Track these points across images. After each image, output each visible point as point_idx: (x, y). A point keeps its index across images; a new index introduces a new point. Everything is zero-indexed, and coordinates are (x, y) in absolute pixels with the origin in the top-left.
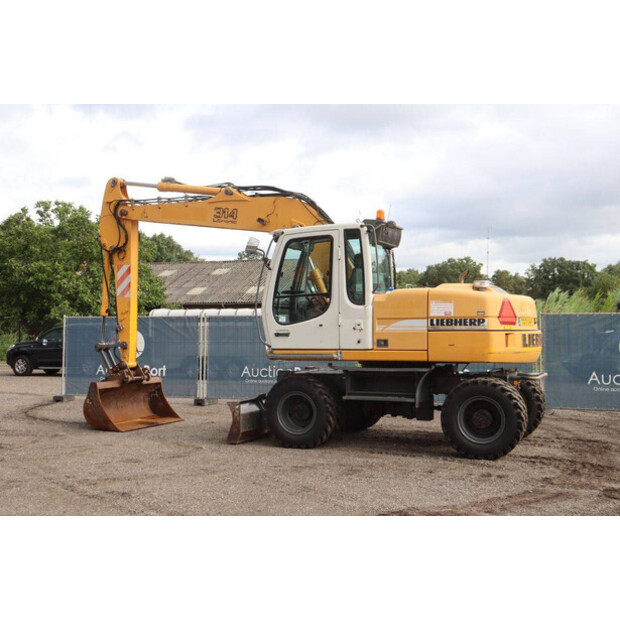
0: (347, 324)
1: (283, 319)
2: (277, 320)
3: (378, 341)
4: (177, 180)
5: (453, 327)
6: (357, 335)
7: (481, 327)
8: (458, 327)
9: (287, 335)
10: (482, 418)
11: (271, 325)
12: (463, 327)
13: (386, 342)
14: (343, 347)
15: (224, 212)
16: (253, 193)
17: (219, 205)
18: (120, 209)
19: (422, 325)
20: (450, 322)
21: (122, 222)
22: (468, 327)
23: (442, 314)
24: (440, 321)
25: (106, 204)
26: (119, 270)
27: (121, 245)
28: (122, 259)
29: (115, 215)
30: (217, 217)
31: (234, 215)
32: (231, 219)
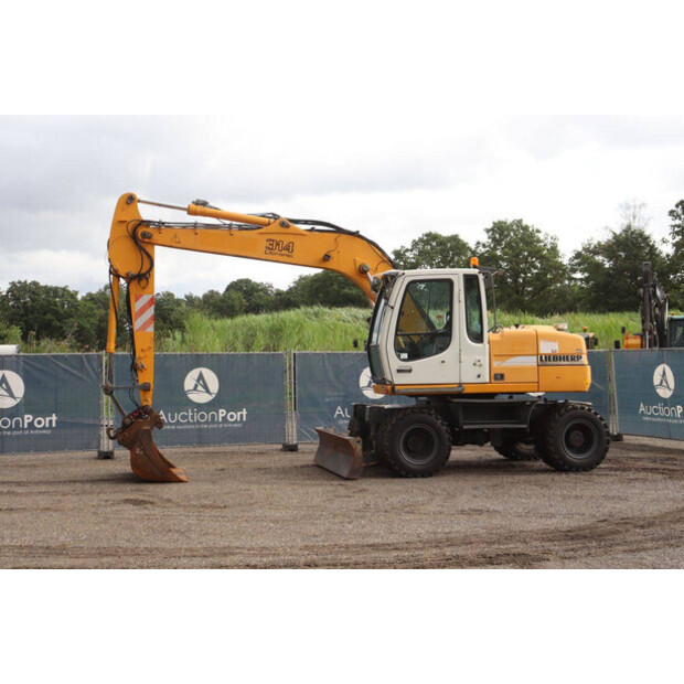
0: (468, 360)
1: (405, 356)
2: (399, 356)
3: (495, 375)
4: (211, 204)
5: (559, 362)
6: (477, 370)
7: (579, 363)
8: (562, 362)
9: (410, 371)
10: (577, 437)
11: (392, 361)
12: (566, 363)
13: (502, 376)
14: (463, 381)
15: (278, 244)
16: (309, 227)
17: (272, 237)
18: (141, 230)
19: (533, 361)
20: (556, 358)
21: (144, 245)
22: (570, 363)
23: (550, 352)
24: (548, 357)
25: (118, 223)
26: (136, 300)
27: (143, 271)
28: (144, 288)
29: (134, 236)
30: (270, 249)
31: (289, 248)
32: (286, 252)
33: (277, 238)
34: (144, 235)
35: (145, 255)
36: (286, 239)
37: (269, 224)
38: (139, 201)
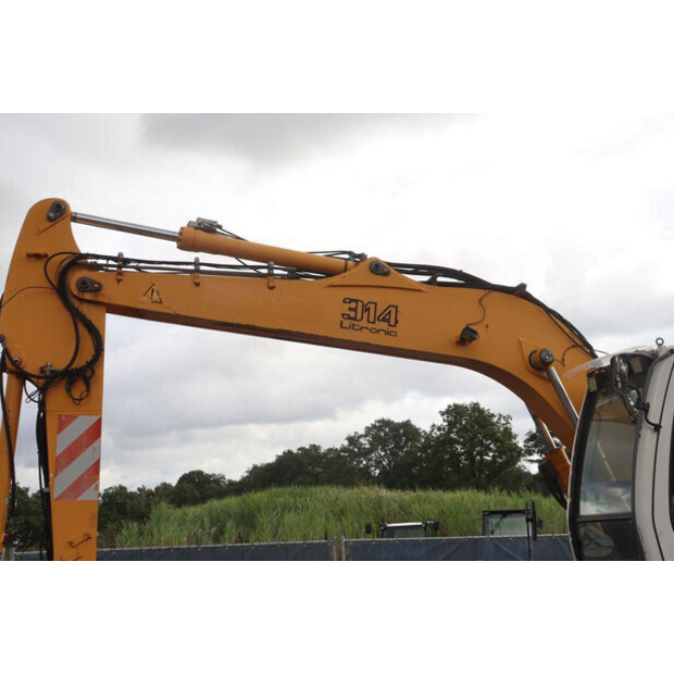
15: (366, 309)
17: (353, 294)
18: (75, 277)
21: (82, 308)
25: (28, 256)
26: (61, 428)
27: (80, 363)
28: (78, 401)
29: (61, 289)
30: (350, 318)
31: (388, 317)
32: (384, 325)
33: (365, 296)
34: (84, 285)
35: (81, 328)
36: (383, 299)
37: (345, 270)
38: (75, 219)
